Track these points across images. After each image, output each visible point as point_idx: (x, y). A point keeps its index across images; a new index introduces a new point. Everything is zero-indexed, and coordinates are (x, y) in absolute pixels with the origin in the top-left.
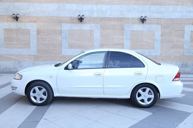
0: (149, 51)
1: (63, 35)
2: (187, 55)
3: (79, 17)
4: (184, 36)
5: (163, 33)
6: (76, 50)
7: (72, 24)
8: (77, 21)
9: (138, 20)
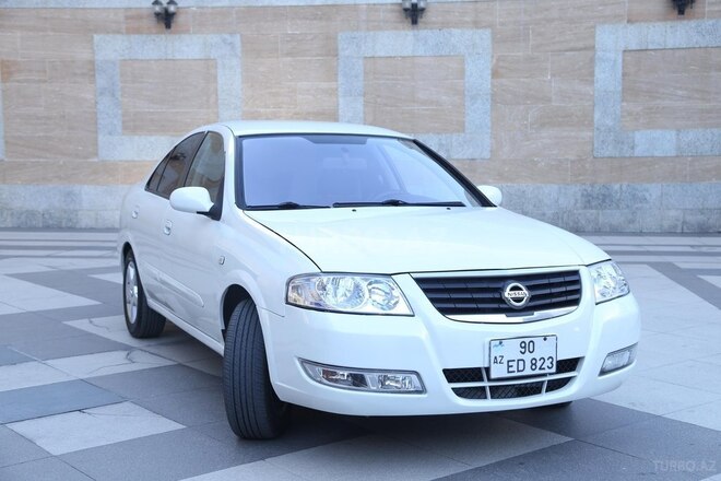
0: (444, 142)
1: (101, 81)
2: (607, 154)
3: (157, 9)
4: (592, 74)
5: (501, 64)
6: (153, 139)
7: (134, 38)
8: (152, 22)
9: (392, 11)
